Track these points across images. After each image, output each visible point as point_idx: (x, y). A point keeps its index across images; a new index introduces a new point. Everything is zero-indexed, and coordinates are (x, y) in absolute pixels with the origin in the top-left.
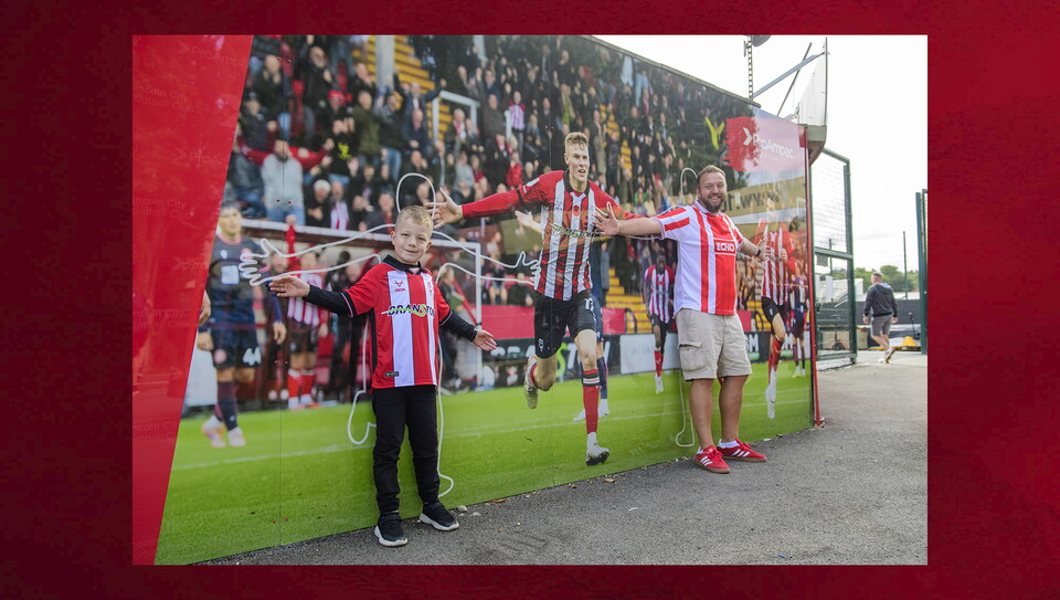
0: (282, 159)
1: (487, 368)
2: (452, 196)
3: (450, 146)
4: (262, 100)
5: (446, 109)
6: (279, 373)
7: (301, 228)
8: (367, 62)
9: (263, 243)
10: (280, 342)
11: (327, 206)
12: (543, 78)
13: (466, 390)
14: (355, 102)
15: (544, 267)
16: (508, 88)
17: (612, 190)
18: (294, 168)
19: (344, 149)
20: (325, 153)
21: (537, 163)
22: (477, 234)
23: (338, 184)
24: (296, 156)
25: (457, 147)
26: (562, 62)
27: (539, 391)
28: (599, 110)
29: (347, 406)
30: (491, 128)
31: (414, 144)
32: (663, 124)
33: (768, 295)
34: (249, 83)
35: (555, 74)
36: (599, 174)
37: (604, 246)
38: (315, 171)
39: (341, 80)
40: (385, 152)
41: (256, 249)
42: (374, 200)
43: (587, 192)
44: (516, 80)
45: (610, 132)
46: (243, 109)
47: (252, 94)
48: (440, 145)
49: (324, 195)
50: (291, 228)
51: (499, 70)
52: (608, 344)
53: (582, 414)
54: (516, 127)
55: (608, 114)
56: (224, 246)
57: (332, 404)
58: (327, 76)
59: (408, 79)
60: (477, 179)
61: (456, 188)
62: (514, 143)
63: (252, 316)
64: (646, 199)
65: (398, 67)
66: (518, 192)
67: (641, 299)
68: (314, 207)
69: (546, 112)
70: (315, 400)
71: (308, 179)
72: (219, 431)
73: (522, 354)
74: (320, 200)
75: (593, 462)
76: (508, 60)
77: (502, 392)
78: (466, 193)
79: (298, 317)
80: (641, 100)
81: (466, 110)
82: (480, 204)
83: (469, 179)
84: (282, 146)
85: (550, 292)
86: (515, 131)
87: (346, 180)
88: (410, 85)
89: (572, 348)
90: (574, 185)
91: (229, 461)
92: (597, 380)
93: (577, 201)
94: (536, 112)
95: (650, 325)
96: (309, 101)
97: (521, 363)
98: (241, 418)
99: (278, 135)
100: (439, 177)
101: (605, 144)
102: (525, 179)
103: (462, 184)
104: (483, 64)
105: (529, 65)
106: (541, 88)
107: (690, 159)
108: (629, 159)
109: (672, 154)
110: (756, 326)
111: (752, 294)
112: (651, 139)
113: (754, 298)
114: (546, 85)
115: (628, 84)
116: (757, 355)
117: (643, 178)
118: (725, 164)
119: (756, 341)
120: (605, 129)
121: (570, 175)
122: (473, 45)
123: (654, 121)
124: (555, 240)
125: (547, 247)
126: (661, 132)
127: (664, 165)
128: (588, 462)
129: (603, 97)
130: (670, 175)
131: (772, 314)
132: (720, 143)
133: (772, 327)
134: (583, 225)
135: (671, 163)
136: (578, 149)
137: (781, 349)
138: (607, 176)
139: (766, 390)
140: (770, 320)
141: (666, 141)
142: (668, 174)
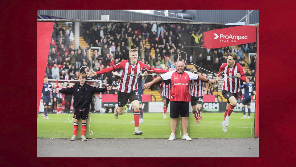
0: (55, 67)
1: (103, 109)
2: (94, 70)
3: (93, 59)
4: (52, 57)
5: (92, 51)
6: (55, 107)
7: (59, 80)
8: (73, 45)
9: (52, 83)
10: (55, 101)
11: (64, 75)
12: (122, 37)
13: (97, 113)
14: (70, 54)
15: (121, 85)
16: (110, 42)
17: (147, 62)
18: (58, 69)
19: (68, 64)
20: (64, 65)
21: (119, 59)
22: (101, 78)
23: (66, 71)
24: (58, 66)
25: (95, 59)
26: (129, 31)
27: (119, 115)
28: (142, 41)
29: (68, 114)
30: (105, 53)
31: (84, 60)
32: (170, 40)
33: (226, 89)
34: (49, 54)
35: (126, 35)
36: (141, 59)
37: (143, 78)
38: (62, 69)
39: (67, 50)
40: (77, 63)
41: (51, 85)
42: (74, 73)
43: (137, 64)
44: (113, 40)
45: (146, 47)
46: (48, 59)
47: (50, 56)
48: (90, 59)
49: (64, 73)
50: (57, 80)
51: (108, 38)
52: (144, 104)
53: (134, 122)
54: (113, 51)
55: (146, 42)
56: (45, 84)
57: (65, 113)
58: (64, 50)
59: (83, 46)
60: (101, 65)
61: (95, 68)
62: (112, 55)
63: (50, 96)
64: (162, 63)
65: (80, 44)
66: (113, 67)
67: (158, 92)
68: (62, 76)
69: (123, 46)
70: (62, 112)
71: (60, 70)
72: (44, 116)
73: (114, 106)
74: (63, 74)
75: (136, 134)
76: (110, 35)
77: (107, 114)
78: (98, 69)
79: (59, 97)
80: (160, 35)
81: (98, 50)
82: (102, 71)
83: (98, 66)
84: (55, 65)
85: (123, 90)
86: (112, 52)
87: (68, 70)
88: (83, 47)
89: (130, 105)
90: (132, 63)
91: (46, 122)
92: (139, 113)
93: (133, 67)
94: (119, 46)
95: (162, 99)
96: (61, 55)
97: (113, 108)
98: (48, 114)
99: (55, 63)
100: (90, 66)
101: (144, 50)
102: (115, 63)
103: (96, 67)
105: (117, 35)
106: (121, 40)
107: (183, 49)
108: (154, 53)
109: (174, 48)
110: (218, 100)
111: (216, 89)
112: (164, 46)
113: (217, 91)
114: (123, 39)
115: (154, 31)
116: (218, 110)
117: (160, 57)
118: (202, 47)
119: (217, 105)
120: (145, 46)
121: (131, 61)
122: (100, 34)
123: (166, 40)
124: (125, 78)
125: (122, 80)
126: (169, 43)
127: (170, 52)
128: (135, 134)
129: (144, 37)
130: (173, 55)
131: (228, 96)
132: (200, 41)
133: (228, 101)
134: (135, 73)
135: (173, 51)
136: (134, 53)
137: (234, 108)
138: (145, 59)
139: (223, 122)
140: (227, 98)
141: (171, 45)
142: (172, 55)
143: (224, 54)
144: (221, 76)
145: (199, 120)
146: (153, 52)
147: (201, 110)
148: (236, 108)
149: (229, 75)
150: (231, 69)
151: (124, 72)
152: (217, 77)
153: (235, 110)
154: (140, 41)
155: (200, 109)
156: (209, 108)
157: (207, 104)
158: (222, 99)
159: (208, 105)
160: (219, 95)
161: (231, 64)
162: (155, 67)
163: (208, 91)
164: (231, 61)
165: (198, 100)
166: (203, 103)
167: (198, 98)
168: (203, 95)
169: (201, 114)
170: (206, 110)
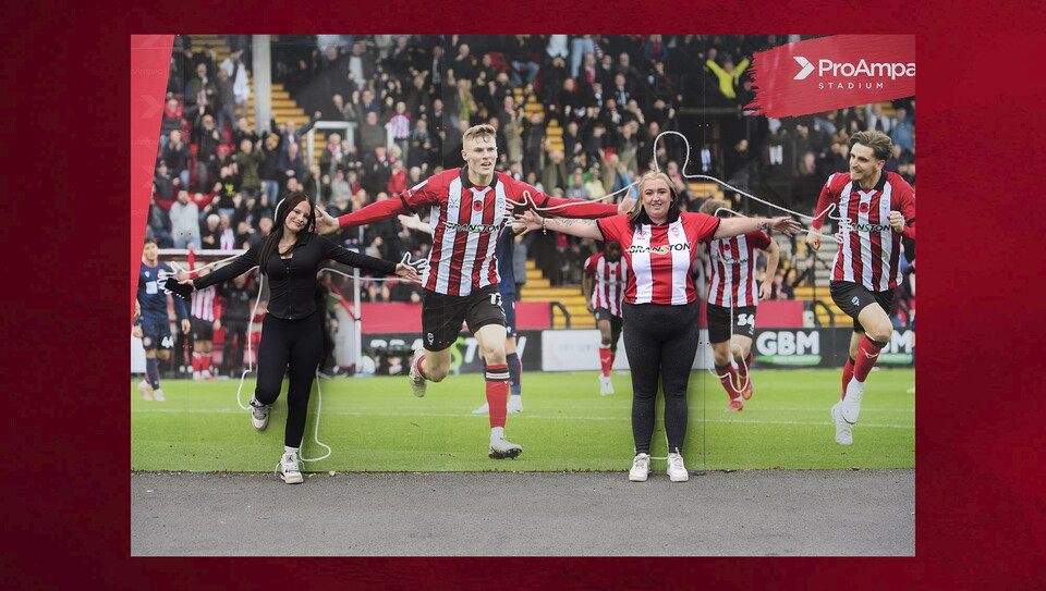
0: (184, 204)
1: (367, 358)
3: (325, 168)
4: (169, 165)
6: (186, 354)
8: (247, 116)
9: (172, 264)
10: (186, 332)
11: (218, 233)
12: (434, 81)
13: (345, 376)
14: (238, 150)
15: (434, 266)
16: (390, 101)
17: (532, 177)
18: (192, 209)
19: (230, 188)
20: (215, 194)
21: (425, 166)
22: (355, 241)
23: (225, 215)
24: (193, 200)
25: (333, 167)
26: (460, 58)
27: (428, 382)
28: (513, 95)
29: (237, 381)
30: (370, 143)
31: (290, 173)
32: (621, 88)
33: (849, 277)
34: (160, 154)
35: (451, 72)
36: (510, 163)
37: (518, 238)
38: (207, 209)
39: (226, 135)
40: (264, 184)
41: (168, 269)
42: (255, 224)
43: (493, 185)
44: (399, 91)
45: (528, 115)
46: (156, 174)
47: (162, 162)
49: (215, 225)
50: (192, 252)
51: (379, 87)
52: (523, 340)
53: (485, 407)
54: (399, 136)
55: (526, 97)
56: (147, 268)
58: (215, 135)
60: (355, 193)
61: (332, 203)
62: (397, 151)
63: (166, 315)
64: (590, 179)
65: (275, 112)
66: (402, 197)
68: (208, 235)
69: (438, 114)
70: (212, 374)
71: (203, 215)
72: (148, 390)
73: (407, 347)
74: (212, 229)
75: (497, 455)
76: (389, 75)
77: (383, 380)
78: (343, 206)
79: (199, 315)
80: (582, 69)
82: (358, 214)
83: (346, 193)
84: (183, 194)
85: (442, 287)
86: (398, 141)
87: (231, 211)
88: (286, 124)
89: (471, 343)
90: (474, 180)
91: (154, 410)
92: (507, 375)
93: (479, 196)
94: (424, 116)
96: (202, 157)
97: (406, 355)
99: (180, 187)
100: (315, 197)
101: (521, 130)
102: (410, 183)
103: (338, 199)
104: (361, 87)
105: (415, 73)
106: (432, 91)
107: (673, 120)
108: (559, 139)
109: (637, 120)
110: (816, 321)
111: (807, 278)
112: (597, 110)
113: (811, 283)
114: (438, 86)
115: (559, 56)
116: (815, 359)
117: (583, 157)
118: (747, 113)
119: (814, 340)
120: (522, 114)
121: (470, 171)
122: (348, 72)
123: (603, 88)
124: (449, 238)
125: (439, 246)
126: (616, 98)
127: (622, 135)
128: (491, 456)
129: (518, 80)
130: (634, 145)
131: (857, 303)
132: (737, 88)
133: (856, 322)
134: (488, 219)
135: (635, 131)
136: (480, 142)
137: (879, 351)
138: (524, 163)
139: (835, 407)
140: (853, 312)
141: (625, 107)
142: (629, 145)
143: (836, 138)
144: (826, 224)
145: (740, 399)
146: (556, 135)
147: (748, 360)
148: (890, 352)
149: (860, 222)
150: (866, 198)
151: (444, 215)
152: (812, 230)
153: (883, 356)
154: (506, 95)
155: (743, 354)
156: (782, 351)
157: (772, 335)
158: (831, 314)
159: (776, 341)
160: (818, 299)
161: (867, 177)
162: (564, 196)
163: (774, 286)
164: (863, 165)
165: (736, 320)
166: (758, 332)
167: (736, 314)
168: (755, 302)
169: (749, 374)
170: (769, 361)
